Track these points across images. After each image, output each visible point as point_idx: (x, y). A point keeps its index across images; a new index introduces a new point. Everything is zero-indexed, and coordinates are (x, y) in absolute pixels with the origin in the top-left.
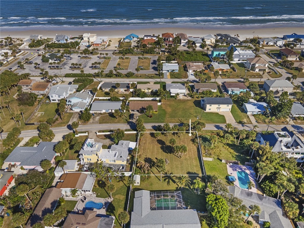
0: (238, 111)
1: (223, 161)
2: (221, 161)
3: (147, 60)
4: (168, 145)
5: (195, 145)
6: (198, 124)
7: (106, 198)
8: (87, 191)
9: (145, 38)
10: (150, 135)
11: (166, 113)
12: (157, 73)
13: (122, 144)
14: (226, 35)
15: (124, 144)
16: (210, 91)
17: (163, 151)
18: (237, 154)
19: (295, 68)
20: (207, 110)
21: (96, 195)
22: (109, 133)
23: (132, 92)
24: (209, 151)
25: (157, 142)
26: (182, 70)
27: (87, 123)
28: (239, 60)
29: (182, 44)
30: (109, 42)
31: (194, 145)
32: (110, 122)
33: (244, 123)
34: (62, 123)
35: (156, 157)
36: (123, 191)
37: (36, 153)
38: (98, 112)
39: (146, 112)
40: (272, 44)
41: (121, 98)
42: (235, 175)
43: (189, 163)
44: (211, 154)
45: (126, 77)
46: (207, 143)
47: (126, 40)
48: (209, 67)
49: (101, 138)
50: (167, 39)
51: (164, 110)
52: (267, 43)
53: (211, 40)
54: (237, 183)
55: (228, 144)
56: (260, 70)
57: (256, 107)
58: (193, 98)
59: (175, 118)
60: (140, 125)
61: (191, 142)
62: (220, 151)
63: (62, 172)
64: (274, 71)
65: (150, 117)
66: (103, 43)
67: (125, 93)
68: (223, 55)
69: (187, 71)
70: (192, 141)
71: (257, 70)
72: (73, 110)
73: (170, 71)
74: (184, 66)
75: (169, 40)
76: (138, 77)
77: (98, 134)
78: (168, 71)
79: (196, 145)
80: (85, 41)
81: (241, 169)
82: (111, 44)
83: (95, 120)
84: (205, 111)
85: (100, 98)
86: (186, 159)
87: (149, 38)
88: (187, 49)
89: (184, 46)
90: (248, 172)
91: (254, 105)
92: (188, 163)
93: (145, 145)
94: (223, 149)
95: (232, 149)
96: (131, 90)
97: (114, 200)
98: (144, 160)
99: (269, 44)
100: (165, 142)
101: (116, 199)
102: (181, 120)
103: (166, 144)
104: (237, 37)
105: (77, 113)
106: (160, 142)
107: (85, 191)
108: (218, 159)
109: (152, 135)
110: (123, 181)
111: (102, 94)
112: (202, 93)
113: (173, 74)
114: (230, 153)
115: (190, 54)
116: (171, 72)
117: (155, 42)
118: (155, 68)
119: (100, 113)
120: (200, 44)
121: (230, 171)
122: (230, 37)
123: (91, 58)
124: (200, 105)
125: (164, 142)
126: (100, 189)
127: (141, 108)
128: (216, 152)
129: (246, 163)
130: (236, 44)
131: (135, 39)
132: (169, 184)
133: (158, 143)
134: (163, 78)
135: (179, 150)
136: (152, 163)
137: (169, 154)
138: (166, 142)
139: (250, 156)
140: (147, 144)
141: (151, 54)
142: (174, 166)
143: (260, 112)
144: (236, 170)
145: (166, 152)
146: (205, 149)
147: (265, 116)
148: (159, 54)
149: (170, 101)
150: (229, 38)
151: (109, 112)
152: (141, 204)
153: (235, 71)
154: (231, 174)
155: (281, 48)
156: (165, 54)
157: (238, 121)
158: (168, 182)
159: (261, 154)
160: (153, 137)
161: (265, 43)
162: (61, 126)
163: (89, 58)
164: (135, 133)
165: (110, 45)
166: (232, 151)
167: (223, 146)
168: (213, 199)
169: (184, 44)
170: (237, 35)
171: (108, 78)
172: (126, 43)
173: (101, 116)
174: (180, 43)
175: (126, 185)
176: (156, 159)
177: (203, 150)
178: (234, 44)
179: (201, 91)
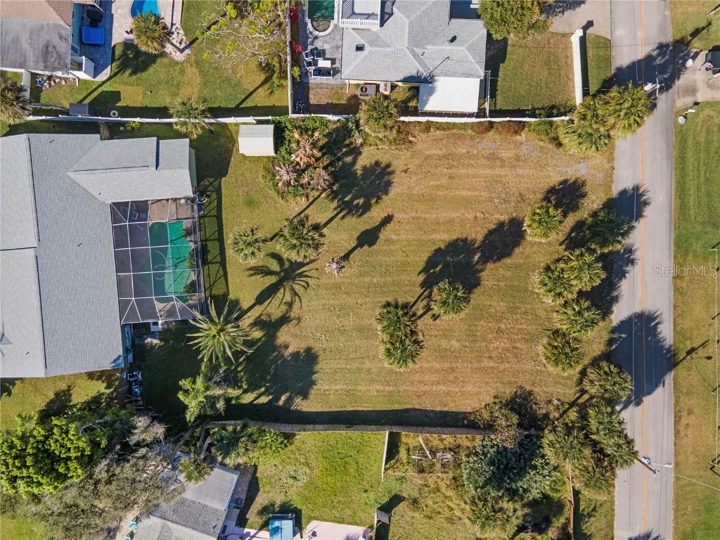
5: (487, 406)
7: (181, 32)
13: (453, 40)
15: (448, 48)
17: (438, 251)
24: (446, 465)
25: (505, 218)
31: (489, 400)
35: (398, 216)
36: (218, 92)
46: (487, 470)
61: (508, 392)
70: (515, 396)
79: (486, 414)
92: (366, 360)
93: (484, 162)
97: (177, 63)
98: (377, 163)
100: (508, 261)
101: (182, 72)
103: (490, 266)
110: (266, 86)
125: (506, 255)
128: (439, 497)
132: (252, 272)
133: (500, 225)
136: (361, 201)
137: (422, 277)
138: (509, 268)
140: (488, 171)
145: (431, 263)
146: (455, 449)
154: (313, 535)
158: (262, 271)
164: (574, 98)
175: (244, 100)
176: (388, 219)
177: (449, 439)
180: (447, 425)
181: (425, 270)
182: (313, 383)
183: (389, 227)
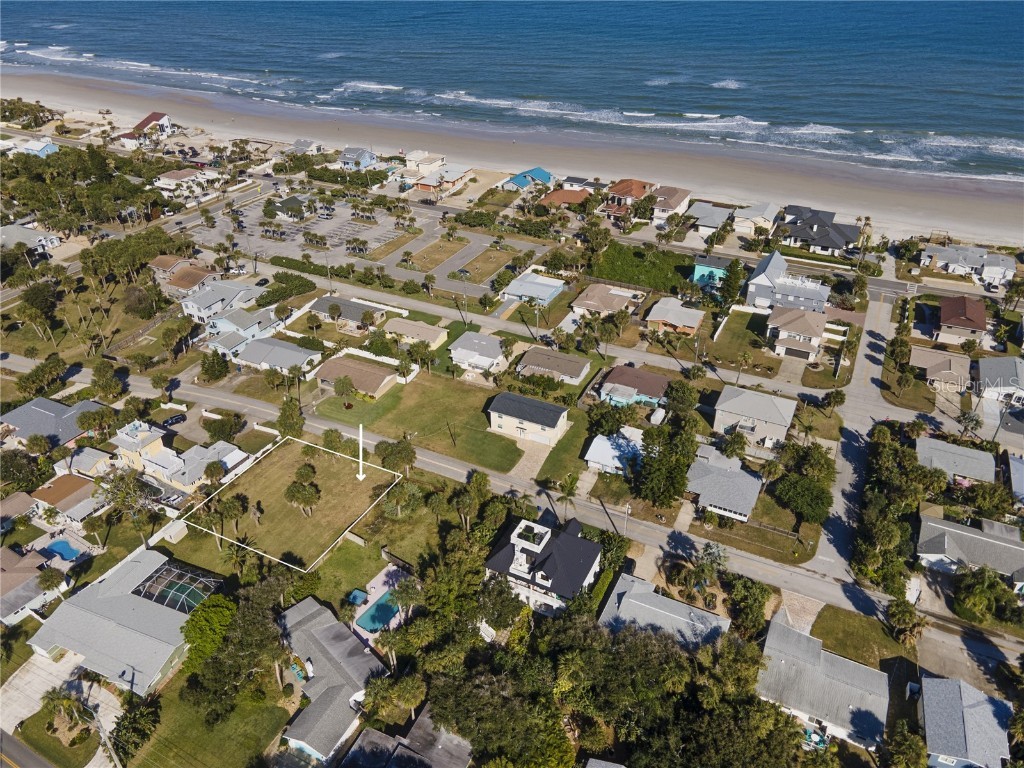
1: (384, 556)
3: (507, 254)
7: (95, 546)
9: (567, 186)
10: (302, 450)
11: (395, 408)
19: (917, 372)
20: (494, 428)
27: (210, 384)
28: (769, 307)
29: (656, 222)
32: (255, 394)
33: (548, 488)
37: (51, 417)
38: (254, 365)
40: (961, 270)
41: (329, 345)
45: (403, 293)
47: (511, 187)
50: (619, 201)
51: (400, 399)
52: (946, 267)
53: (755, 224)
55: (444, 525)
56: (790, 352)
58: (499, 385)
59: (402, 424)
64: (836, 364)
65: (347, 408)
67: (353, 332)
69: (572, 307)
71: (780, 350)
73: (524, 299)
75: (623, 202)
76: (429, 299)
77: (205, 413)
78: (521, 297)
80: (407, 171)
83: (232, 381)
84: (487, 428)
87: (577, 187)
89: (659, 227)
96: (371, 329)
99: (950, 271)
109: (308, 450)
113: (525, 311)
116: (527, 302)
119: (256, 369)
123: (376, 223)
130: (830, 250)
134: (487, 314)
141: (539, 237)
143: (617, 469)
148: (560, 241)
149: (439, 379)
150: (815, 227)
151: (273, 370)
153: (712, 337)
155: (989, 291)
156: (577, 243)
157: (543, 479)
160: (303, 455)
161: (940, 264)
167: (429, 525)
169: (662, 222)
170: (867, 219)
172: (501, 195)
173: (252, 376)
174: (651, 219)
178: (825, 248)
179: (528, 374)
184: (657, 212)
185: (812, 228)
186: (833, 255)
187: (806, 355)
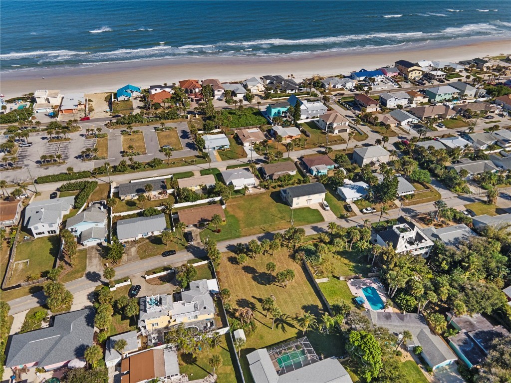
0: (334, 200)
1: (342, 279)
2: (338, 278)
3: (171, 132)
4: (261, 272)
5: (297, 263)
6: (296, 232)
7: (206, 378)
8: (172, 376)
9: (153, 91)
10: (229, 261)
11: (238, 221)
12: (197, 153)
13: (198, 287)
14: (277, 77)
15: (200, 287)
16: (289, 175)
17: (258, 283)
18: (354, 264)
19: (380, 124)
20: (294, 206)
21: (187, 378)
22: (164, 273)
23: (173, 194)
24: (318, 268)
25: (243, 271)
26: (234, 143)
27: (119, 263)
28: (307, 118)
29: (216, 97)
30: (89, 104)
31: (295, 263)
32: (156, 253)
33: (347, 218)
34: (73, 273)
35: (251, 295)
37: (61, 338)
38: (129, 240)
39: (207, 224)
40: (340, 87)
41: (159, 208)
42: (360, 294)
43: (299, 292)
44: (322, 272)
45: (150, 168)
46: (313, 257)
47: (121, 98)
48: (272, 134)
49: (155, 283)
50: (191, 91)
51: (233, 216)
52: (334, 86)
53: (258, 87)
54: (367, 305)
55: (339, 253)
56: (340, 131)
57: (355, 191)
58: (268, 189)
59: (254, 225)
60: (213, 250)
61: (291, 260)
62: (332, 264)
63: (119, 357)
64: (357, 130)
65: (218, 232)
66: (79, 107)
67: (161, 197)
68: (285, 112)
69: (242, 144)
70: (291, 258)
71: (336, 132)
72: (84, 244)
73: (217, 148)
74: (234, 136)
75: (194, 91)
76: (170, 165)
77: (148, 277)
78: (214, 148)
79: (299, 262)
80: (40, 104)
81: (365, 284)
82: (94, 107)
83: (130, 254)
84: (291, 208)
85: (123, 214)
86: (293, 287)
87: (159, 91)
88: (226, 105)
89: (219, 99)
90: (374, 286)
91: (353, 188)
93: (228, 278)
94: (334, 261)
95: (345, 258)
96: (170, 191)
97: (218, 377)
98: (237, 304)
99: (336, 87)
100: (255, 268)
101: (221, 374)
102: (263, 228)
103: (258, 271)
104: (292, 78)
105: (92, 247)
106: (248, 269)
107: (169, 377)
108: (334, 276)
109: (233, 260)
110: (220, 344)
111: (122, 206)
112: (278, 179)
113: (224, 153)
114: (345, 264)
115: (234, 114)
116: (219, 149)
117: (172, 98)
118: (190, 146)
119: (134, 241)
120: (244, 94)
121: (353, 290)
122: (285, 80)
123: (69, 139)
124: (281, 198)
125: (253, 268)
126: (190, 366)
127: (200, 220)
128: (328, 267)
129: (369, 274)
130: (294, 90)
131: (135, 94)
132: (285, 331)
133: (245, 271)
134: (210, 161)
135: (286, 278)
136: (250, 305)
137: (267, 285)
138: (257, 267)
139: (370, 263)
140: (231, 277)
141: (174, 119)
142: (282, 302)
143: (361, 196)
144: (360, 288)
145: (262, 284)
146: (312, 267)
147: (369, 202)
148: (187, 118)
149: (237, 199)
150: (283, 82)
151: (148, 236)
152: (263, 371)
153: (308, 136)
154: (356, 294)
155: (352, 92)
156: (195, 117)
157: (339, 216)
158: (283, 328)
159: (386, 259)
160: (235, 264)
161: (332, 86)
162: (75, 278)
163: (65, 139)
164: (205, 264)
165: (93, 110)
166: (346, 261)
167: (333, 257)
168: (358, 338)
169: (220, 96)
170: (292, 75)
171: (118, 174)
172: (122, 103)
173: (137, 245)
174: (213, 96)
175: (226, 350)
176: (253, 297)
177: (310, 268)
178: (292, 90)
179: (277, 178)
180: (307, 270)
181: (265, 285)
182: (312, 305)
183: (255, 296)
184: (216, 92)
185: (282, 84)
186: (296, 92)
187: (345, 130)
